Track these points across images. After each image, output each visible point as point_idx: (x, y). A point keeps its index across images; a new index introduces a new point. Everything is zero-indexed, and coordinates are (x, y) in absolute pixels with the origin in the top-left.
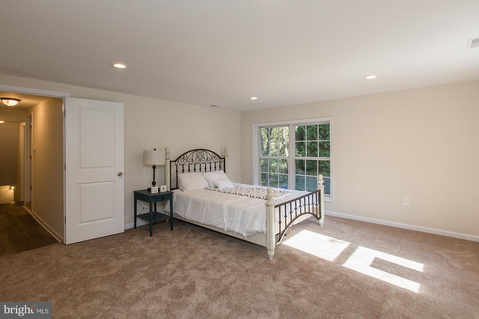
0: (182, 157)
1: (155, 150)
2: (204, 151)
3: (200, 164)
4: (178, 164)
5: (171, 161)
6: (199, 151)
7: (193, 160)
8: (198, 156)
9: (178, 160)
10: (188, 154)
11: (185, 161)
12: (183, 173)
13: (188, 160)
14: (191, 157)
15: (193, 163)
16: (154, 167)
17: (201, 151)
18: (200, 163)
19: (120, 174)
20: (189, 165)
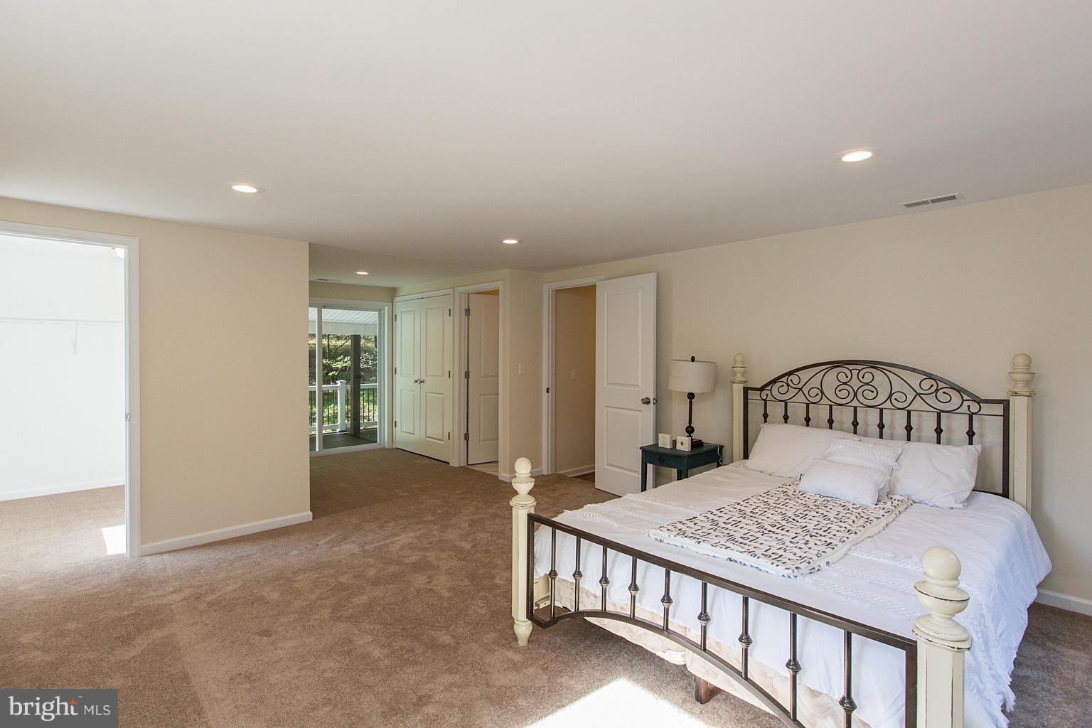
0: (784, 379)
1: (693, 359)
2: (873, 367)
3: (855, 408)
4: (770, 397)
5: (746, 390)
6: (851, 367)
7: (822, 392)
8: (845, 383)
9: (769, 388)
10: (805, 375)
11: (792, 392)
12: (786, 422)
13: (806, 391)
14: (816, 382)
15: (825, 401)
16: (691, 396)
17: (860, 367)
18: (855, 403)
19: (646, 402)
20: (808, 405)
